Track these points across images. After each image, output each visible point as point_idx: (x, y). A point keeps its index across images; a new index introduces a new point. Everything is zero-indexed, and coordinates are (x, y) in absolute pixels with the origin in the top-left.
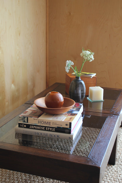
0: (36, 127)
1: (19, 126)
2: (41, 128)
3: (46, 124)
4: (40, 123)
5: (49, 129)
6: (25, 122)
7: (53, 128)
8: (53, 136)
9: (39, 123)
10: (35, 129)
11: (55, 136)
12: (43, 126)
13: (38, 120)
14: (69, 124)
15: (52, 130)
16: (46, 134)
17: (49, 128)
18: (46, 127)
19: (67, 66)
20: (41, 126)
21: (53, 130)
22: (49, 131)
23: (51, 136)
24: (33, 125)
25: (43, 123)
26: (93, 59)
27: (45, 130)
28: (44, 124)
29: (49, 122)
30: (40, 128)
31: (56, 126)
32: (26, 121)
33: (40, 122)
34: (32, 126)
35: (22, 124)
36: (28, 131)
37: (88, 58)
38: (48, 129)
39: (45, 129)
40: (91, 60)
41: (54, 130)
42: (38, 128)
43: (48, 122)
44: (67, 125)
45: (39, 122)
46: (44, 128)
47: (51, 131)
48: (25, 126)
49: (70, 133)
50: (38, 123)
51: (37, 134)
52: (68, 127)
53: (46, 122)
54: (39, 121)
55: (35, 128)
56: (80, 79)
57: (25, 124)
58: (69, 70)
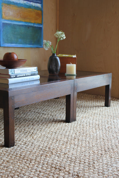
58: (48, 48)
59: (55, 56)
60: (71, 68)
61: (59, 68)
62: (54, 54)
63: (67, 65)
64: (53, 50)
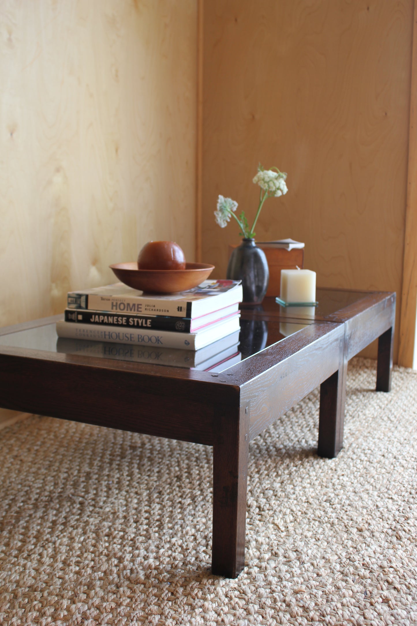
0: (106, 317)
1: (68, 320)
2: (118, 321)
3: (131, 310)
4: (116, 309)
5: (138, 322)
6: (80, 307)
7: (146, 318)
8: (146, 339)
9: (114, 308)
10: (103, 323)
11: (150, 339)
12: (123, 316)
13: (110, 302)
14: (185, 306)
15: (144, 325)
16: (129, 336)
17: (136, 320)
18: (128, 317)
19: (218, 208)
20: (118, 316)
21: (146, 323)
22: (138, 326)
23: (140, 340)
24: (99, 315)
25: (122, 307)
26: (285, 190)
27: (128, 325)
28: (125, 311)
29: (138, 305)
30: (115, 320)
31: (153, 314)
32: (83, 305)
33: (116, 306)
34: (97, 317)
35: (72, 312)
36: (87, 331)
37: (271, 184)
38: (134, 321)
39: (128, 321)
40: (279, 194)
41: (148, 323)
42: (111, 320)
43: (134, 305)
44: (180, 309)
45: (113, 306)
46: (124, 321)
47: (142, 327)
48: (80, 317)
49: (187, 329)
50: (112, 309)
51: (107, 337)
52: (183, 314)
53: (131, 305)
54: (115, 304)
55: (103, 321)
56: (253, 244)
57: (79, 313)
58: (227, 221)
59: (251, 247)
60: (301, 283)
61: (265, 284)
62: (247, 241)
63: (284, 272)
64: (246, 226)
